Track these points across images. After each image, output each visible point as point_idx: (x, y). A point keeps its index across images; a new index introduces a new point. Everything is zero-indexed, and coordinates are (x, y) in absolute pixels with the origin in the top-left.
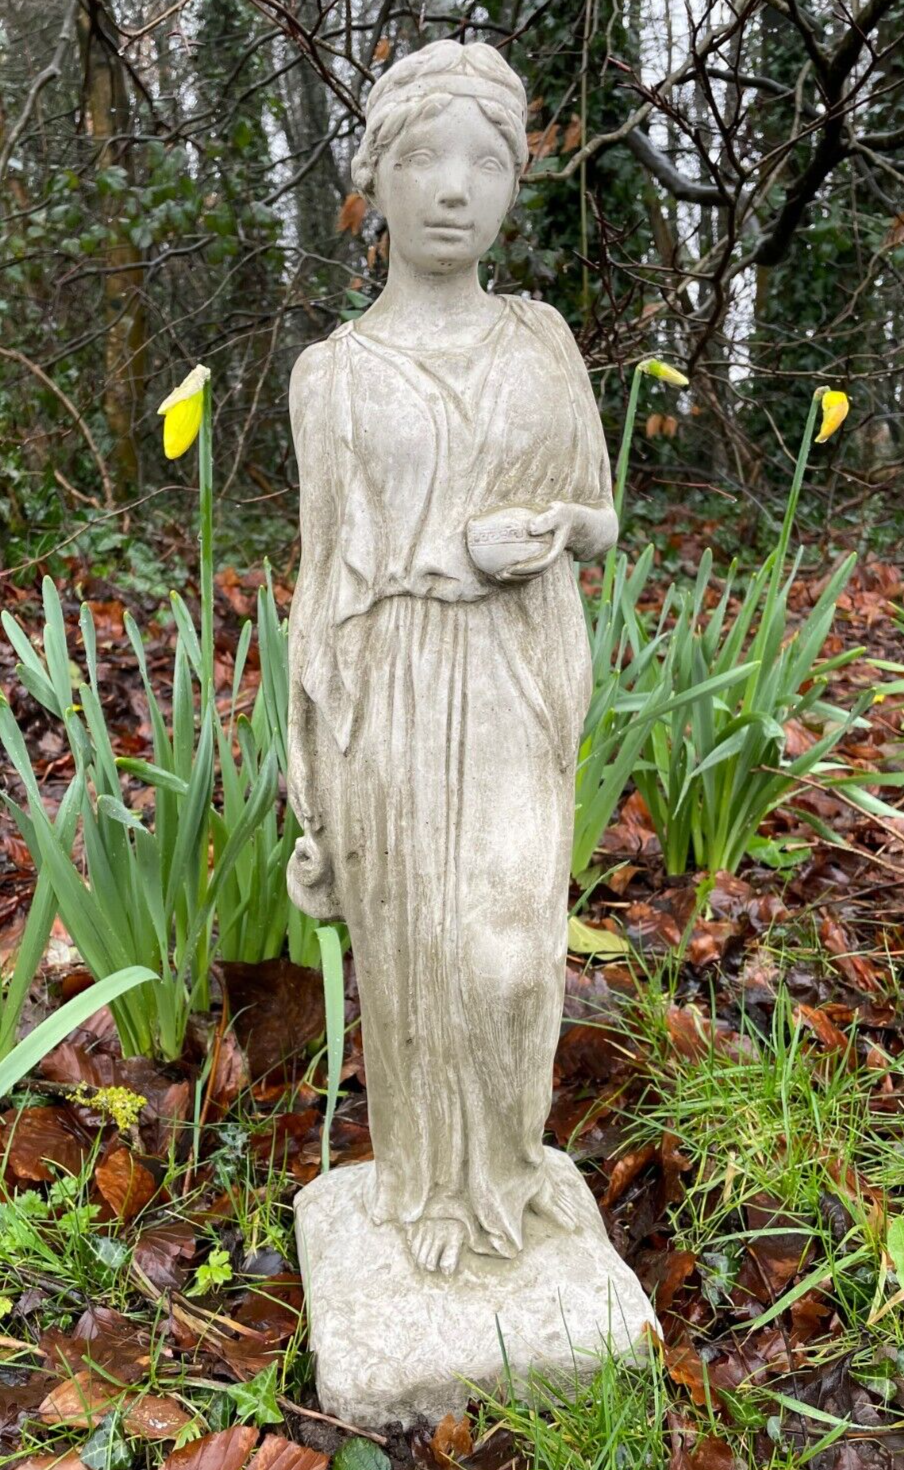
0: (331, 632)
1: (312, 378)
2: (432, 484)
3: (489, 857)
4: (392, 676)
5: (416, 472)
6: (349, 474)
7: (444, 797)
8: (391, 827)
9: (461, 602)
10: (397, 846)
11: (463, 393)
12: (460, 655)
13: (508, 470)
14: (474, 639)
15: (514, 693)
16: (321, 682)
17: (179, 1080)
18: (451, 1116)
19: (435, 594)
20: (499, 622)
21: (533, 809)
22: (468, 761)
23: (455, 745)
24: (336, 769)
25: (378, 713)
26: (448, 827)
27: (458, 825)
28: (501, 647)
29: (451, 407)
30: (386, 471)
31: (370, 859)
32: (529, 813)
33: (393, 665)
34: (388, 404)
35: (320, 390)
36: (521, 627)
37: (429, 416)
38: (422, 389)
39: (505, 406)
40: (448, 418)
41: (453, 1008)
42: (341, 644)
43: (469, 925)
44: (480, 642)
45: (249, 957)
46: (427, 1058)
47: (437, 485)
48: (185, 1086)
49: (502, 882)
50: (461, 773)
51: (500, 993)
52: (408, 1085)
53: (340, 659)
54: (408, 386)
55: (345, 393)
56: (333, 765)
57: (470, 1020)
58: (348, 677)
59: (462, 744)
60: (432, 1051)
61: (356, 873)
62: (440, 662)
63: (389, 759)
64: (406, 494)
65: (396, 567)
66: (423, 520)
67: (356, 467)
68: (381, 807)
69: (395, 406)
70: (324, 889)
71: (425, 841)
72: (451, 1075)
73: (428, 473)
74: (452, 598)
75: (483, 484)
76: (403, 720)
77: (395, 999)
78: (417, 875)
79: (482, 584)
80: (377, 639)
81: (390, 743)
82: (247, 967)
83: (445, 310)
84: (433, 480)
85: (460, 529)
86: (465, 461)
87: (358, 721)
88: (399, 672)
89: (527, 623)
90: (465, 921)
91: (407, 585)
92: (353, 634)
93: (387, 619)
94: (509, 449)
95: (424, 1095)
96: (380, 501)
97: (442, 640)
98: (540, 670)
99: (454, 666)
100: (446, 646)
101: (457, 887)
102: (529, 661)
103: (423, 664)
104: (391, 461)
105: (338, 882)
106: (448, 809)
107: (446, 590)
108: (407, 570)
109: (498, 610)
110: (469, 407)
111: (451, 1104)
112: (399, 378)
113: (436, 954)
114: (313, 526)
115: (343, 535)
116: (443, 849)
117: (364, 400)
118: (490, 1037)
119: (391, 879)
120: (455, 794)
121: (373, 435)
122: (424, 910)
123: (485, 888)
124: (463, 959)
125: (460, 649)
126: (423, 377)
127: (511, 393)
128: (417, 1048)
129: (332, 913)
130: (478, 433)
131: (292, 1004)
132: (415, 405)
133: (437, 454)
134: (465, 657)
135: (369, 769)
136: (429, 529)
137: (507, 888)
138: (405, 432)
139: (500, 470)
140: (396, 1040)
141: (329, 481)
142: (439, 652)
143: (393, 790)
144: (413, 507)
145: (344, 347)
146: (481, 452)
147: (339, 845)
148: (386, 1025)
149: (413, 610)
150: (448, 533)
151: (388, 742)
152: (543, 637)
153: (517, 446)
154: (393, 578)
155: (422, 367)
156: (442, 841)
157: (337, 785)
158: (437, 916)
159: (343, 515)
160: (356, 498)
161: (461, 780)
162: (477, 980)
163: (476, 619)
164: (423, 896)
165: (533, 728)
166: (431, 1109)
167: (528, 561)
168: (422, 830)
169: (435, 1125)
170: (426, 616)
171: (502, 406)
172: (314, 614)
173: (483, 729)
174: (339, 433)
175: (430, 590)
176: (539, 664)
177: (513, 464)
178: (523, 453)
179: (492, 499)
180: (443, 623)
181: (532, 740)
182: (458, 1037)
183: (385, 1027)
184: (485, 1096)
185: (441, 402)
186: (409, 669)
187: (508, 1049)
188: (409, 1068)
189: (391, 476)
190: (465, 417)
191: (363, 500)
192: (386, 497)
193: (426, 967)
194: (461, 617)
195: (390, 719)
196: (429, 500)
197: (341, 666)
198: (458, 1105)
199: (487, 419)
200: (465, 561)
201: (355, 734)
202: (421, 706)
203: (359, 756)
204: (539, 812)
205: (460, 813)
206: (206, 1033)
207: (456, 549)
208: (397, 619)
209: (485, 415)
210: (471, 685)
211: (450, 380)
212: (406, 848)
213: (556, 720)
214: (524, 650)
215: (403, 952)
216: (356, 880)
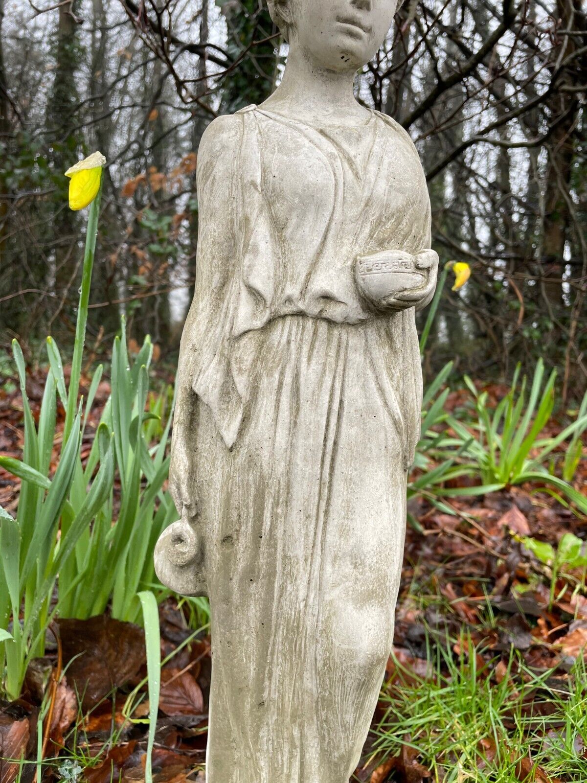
0: (226, 344)
1: (224, 136)
2: (329, 224)
3: (352, 541)
4: (281, 383)
5: (317, 212)
6: (257, 211)
7: (317, 488)
8: (267, 514)
9: (347, 324)
10: (271, 530)
11: (355, 157)
12: (340, 368)
13: (385, 223)
14: (352, 356)
15: (380, 402)
16: (214, 387)
17: (20, 717)
18: (290, 768)
19: (325, 315)
20: (372, 343)
21: (387, 501)
22: (339, 458)
23: (330, 443)
24: (218, 463)
25: (266, 413)
26: (318, 515)
27: (326, 512)
28: (372, 364)
29: (346, 165)
30: (291, 209)
31: (243, 543)
32: (384, 504)
33: (282, 374)
34: (296, 155)
35: (232, 145)
36: (387, 350)
37: (330, 169)
38: (324, 147)
39: (386, 172)
40: (344, 173)
41: (307, 675)
42: (237, 354)
43: (331, 601)
44: (357, 358)
45: (81, 615)
46: (275, 717)
47: (333, 225)
48: (25, 723)
49: (363, 562)
50: (332, 468)
51: (356, 662)
52: (256, 743)
53: (234, 366)
54: (312, 145)
55: (256, 148)
56: (215, 459)
57: (322, 684)
58: (241, 383)
59: (335, 443)
60: (281, 711)
61: (230, 554)
62: (324, 372)
63: (272, 454)
64: (307, 230)
65: (293, 290)
66: (319, 253)
67: (262, 206)
68: (260, 496)
69: (302, 157)
70: (193, 568)
71: (297, 526)
72: (296, 733)
73: (327, 214)
74: (339, 318)
75: (367, 230)
76: (287, 421)
77: (252, 667)
78: (285, 557)
79: (364, 310)
80: (268, 352)
81: (274, 441)
82: (78, 622)
83: (332, 102)
84: (331, 220)
85: (349, 263)
86: (355, 210)
87: (245, 420)
88: (288, 379)
89: (391, 347)
90: (327, 598)
91: (301, 306)
92: (247, 348)
93: (279, 335)
94: (387, 206)
95: (268, 750)
96: (280, 237)
97: (327, 354)
98: (398, 385)
99: (334, 377)
100: (330, 359)
101: (322, 568)
102: (391, 378)
103: (309, 374)
104: (297, 201)
105: (208, 562)
106: (320, 498)
107: (335, 312)
108: (303, 294)
109: (372, 333)
110: (359, 167)
111: (292, 756)
112: (304, 138)
113: (298, 627)
114: (214, 257)
115: (246, 262)
116: (312, 533)
117: (273, 153)
118: (338, 699)
119: (262, 561)
120: (326, 486)
121: (282, 179)
122: (289, 588)
123: (348, 568)
124: (322, 631)
125: (341, 363)
126: (324, 139)
127: (390, 163)
128: (267, 709)
129: (197, 589)
130: (366, 189)
131: (111, 651)
132: (319, 159)
133: (335, 200)
134: (344, 370)
135: (252, 461)
136: (324, 261)
137: (367, 569)
138: (311, 178)
139: (379, 223)
140: (248, 703)
141: (232, 221)
142: (324, 364)
143: (272, 482)
144: (311, 242)
145: (252, 116)
146: (366, 205)
147: (214, 529)
148: (241, 690)
149: (304, 328)
150: (339, 265)
151: (273, 439)
152: (401, 359)
153: (394, 205)
154: (289, 300)
155: (322, 132)
156: (312, 527)
157: (218, 478)
158: (302, 594)
159: (246, 245)
160: (261, 231)
161: (331, 475)
162: (336, 651)
163: (354, 339)
164: (290, 576)
165: (392, 434)
166: (272, 760)
167: (411, 289)
168: (295, 517)
169: (274, 774)
170: (315, 333)
171: (384, 172)
172: (207, 331)
173: (354, 431)
174: (248, 178)
175: (321, 311)
176: (398, 382)
177: (389, 219)
178: (398, 211)
179: (372, 243)
180: (329, 340)
181: (390, 442)
182: (307, 699)
183: (238, 691)
184: (321, 749)
185: (339, 160)
186: (296, 377)
187: (351, 709)
188: (259, 727)
189: (294, 214)
190: (356, 175)
191: (267, 234)
192: (288, 232)
193: (286, 638)
194: (344, 337)
195: (276, 420)
196: (325, 238)
197: (235, 373)
198: (298, 758)
199: (373, 180)
200: (352, 289)
201: (241, 432)
202: (305, 408)
203: (244, 451)
204: (391, 503)
205: (328, 503)
206: (42, 676)
207: (346, 279)
208: (290, 334)
209: (371, 176)
210: (348, 393)
211: (345, 146)
212: (279, 533)
213: (407, 428)
214: (389, 369)
215: (265, 625)
216: (227, 561)
